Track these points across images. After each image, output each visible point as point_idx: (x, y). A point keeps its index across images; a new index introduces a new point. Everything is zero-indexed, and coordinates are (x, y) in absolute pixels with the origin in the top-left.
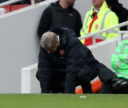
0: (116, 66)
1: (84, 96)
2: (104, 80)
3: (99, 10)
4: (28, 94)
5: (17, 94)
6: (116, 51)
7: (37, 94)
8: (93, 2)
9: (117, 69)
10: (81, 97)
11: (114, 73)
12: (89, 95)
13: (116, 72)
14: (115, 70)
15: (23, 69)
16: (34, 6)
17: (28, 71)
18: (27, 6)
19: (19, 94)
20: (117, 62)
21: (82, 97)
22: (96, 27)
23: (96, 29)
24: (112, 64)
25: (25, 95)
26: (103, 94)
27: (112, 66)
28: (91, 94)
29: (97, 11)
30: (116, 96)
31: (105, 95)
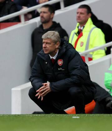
0: (109, 85)
1: (77, 116)
2: (97, 100)
3: (84, 27)
4: (18, 115)
5: (7, 115)
6: (109, 69)
7: (28, 115)
8: (78, 19)
9: (110, 88)
10: (73, 117)
11: (108, 92)
12: (82, 115)
13: (110, 91)
14: (108, 89)
15: (13, 89)
16: (24, 24)
17: (18, 91)
18: (16, 24)
19: (9, 115)
20: (110, 81)
21: (75, 117)
22: (82, 45)
23: (81, 46)
24: (105, 83)
25: (15, 116)
26: (96, 114)
27: (106, 85)
28: (84, 114)
29: (82, 28)
30: (110, 116)
31: (98, 115)
